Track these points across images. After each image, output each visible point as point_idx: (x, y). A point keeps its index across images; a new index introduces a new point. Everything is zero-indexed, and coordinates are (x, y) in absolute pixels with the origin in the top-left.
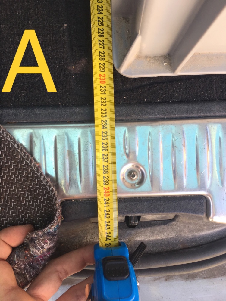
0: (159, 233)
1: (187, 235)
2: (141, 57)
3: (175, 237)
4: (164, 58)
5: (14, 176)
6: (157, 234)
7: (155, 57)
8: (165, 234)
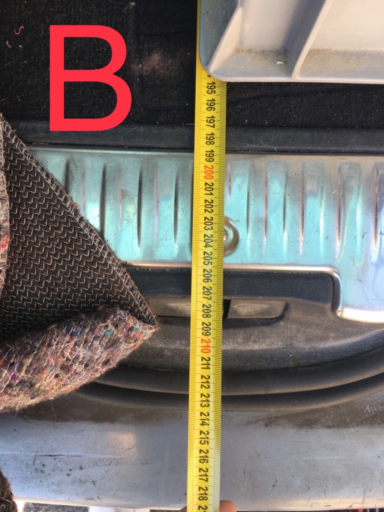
0: (257, 340)
1: (302, 345)
2: (242, 51)
3: (283, 348)
4: (277, 53)
5: (38, 220)
6: (255, 342)
7: (263, 51)
8: (267, 341)
